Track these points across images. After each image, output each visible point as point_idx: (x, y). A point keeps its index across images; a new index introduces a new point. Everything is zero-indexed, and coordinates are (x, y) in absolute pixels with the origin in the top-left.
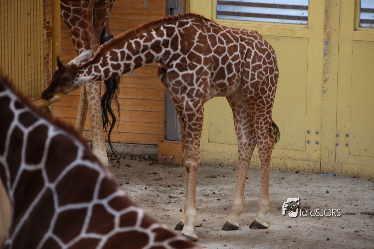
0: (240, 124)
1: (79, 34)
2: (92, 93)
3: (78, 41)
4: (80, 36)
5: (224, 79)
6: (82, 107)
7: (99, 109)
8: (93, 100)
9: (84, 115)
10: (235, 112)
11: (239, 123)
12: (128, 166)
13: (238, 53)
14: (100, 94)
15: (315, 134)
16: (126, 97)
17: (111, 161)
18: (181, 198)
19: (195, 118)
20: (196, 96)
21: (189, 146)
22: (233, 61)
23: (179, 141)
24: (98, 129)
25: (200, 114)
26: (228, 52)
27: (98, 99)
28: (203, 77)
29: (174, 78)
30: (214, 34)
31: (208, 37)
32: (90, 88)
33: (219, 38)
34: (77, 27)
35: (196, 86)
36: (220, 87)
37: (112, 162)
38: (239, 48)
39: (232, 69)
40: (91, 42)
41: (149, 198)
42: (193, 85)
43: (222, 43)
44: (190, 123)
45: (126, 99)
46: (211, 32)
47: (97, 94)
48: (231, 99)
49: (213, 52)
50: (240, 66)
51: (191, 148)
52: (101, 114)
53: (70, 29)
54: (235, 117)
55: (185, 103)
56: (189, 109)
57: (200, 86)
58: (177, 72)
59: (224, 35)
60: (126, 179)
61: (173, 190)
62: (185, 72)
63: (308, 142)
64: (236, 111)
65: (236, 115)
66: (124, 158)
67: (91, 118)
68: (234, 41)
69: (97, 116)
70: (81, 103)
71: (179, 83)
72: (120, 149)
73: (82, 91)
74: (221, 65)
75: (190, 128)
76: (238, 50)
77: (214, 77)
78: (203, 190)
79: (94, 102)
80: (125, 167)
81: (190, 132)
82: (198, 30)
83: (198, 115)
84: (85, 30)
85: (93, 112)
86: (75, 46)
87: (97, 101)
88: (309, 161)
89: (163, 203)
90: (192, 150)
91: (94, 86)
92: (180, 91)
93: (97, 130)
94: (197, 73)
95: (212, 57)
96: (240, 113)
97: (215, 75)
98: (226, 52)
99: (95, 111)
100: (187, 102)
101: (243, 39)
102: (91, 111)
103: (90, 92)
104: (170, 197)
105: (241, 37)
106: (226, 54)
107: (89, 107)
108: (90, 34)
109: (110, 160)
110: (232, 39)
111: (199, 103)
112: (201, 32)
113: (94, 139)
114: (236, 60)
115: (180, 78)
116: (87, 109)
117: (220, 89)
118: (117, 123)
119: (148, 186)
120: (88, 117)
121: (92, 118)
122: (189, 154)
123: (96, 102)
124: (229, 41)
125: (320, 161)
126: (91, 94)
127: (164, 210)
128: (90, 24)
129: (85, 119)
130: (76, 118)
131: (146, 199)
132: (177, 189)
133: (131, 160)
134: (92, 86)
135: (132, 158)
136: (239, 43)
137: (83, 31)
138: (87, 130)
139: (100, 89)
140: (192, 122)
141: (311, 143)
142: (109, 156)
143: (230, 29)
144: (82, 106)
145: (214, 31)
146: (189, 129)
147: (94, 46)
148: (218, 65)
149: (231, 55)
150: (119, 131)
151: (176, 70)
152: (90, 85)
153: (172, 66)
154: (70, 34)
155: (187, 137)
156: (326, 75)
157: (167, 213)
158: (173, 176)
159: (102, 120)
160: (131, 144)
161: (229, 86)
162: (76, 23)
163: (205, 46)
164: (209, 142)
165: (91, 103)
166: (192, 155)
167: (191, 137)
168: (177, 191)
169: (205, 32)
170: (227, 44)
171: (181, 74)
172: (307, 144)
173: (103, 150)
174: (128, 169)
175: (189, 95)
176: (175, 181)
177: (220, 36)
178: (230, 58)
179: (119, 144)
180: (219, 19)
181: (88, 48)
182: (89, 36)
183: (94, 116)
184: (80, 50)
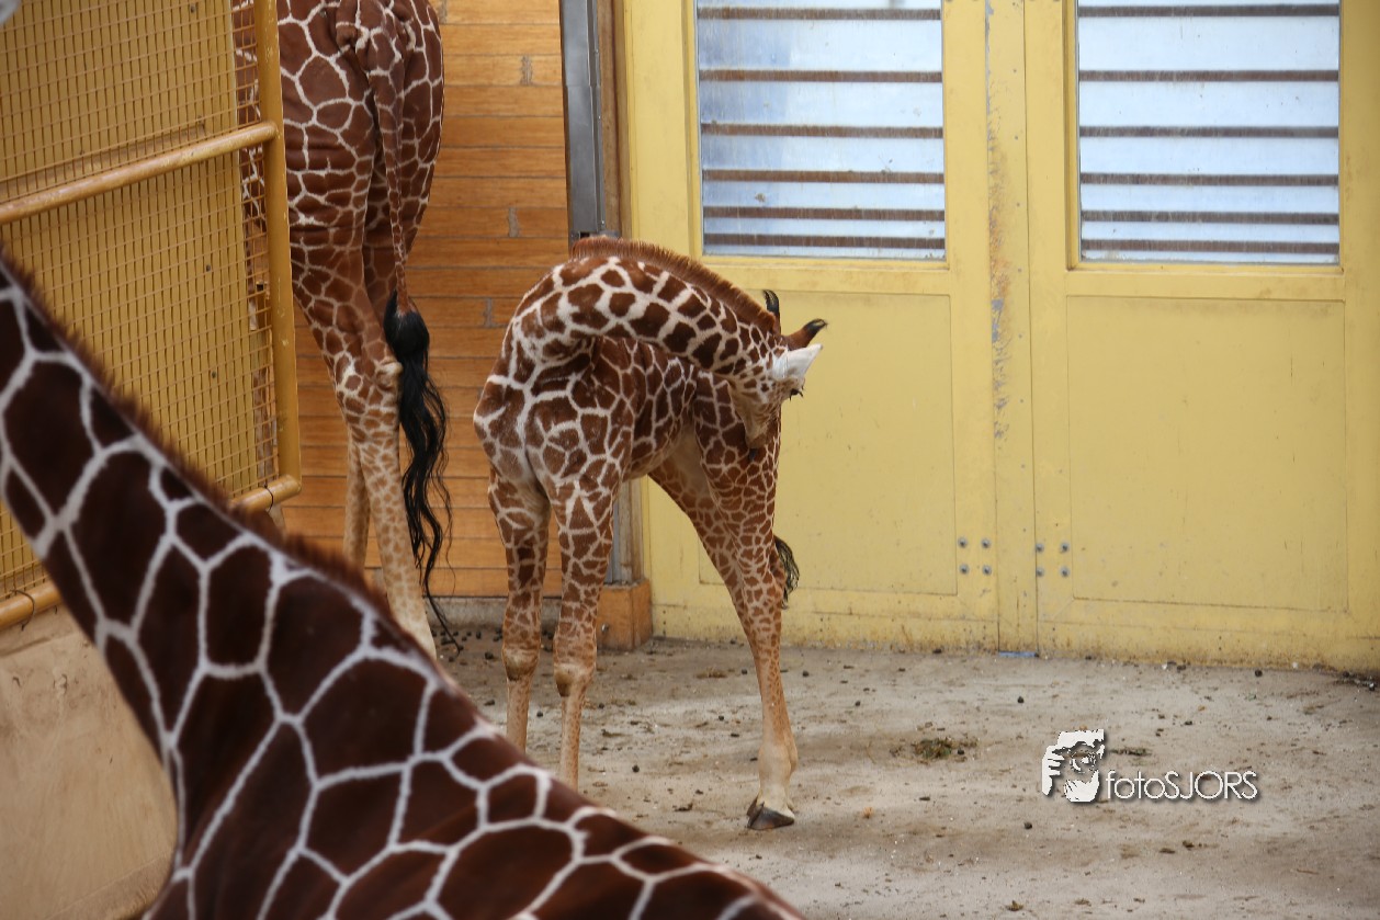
1: (331, 315)
2: (378, 469)
3: (328, 334)
4: (334, 322)
5: (648, 434)
6: (356, 509)
7: (399, 508)
8: (380, 487)
9: (361, 529)
10: (698, 519)
12: (489, 657)
14: (398, 470)
15: (980, 547)
16: (473, 475)
17: (441, 647)
18: (635, 735)
19: (594, 548)
20: (604, 484)
23: (621, 584)
24: (402, 562)
25: (607, 537)
28: (625, 428)
32: (372, 456)
34: (322, 297)
35: (608, 454)
37: (447, 649)
40: (364, 335)
41: (549, 739)
42: (604, 451)
44: (578, 562)
47: (390, 469)
48: (679, 489)
51: (575, 629)
52: (405, 523)
53: (305, 305)
55: (570, 504)
56: (581, 520)
57: (615, 454)
60: (485, 693)
61: (612, 717)
63: (964, 571)
64: (701, 518)
65: (703, 525)
66: (479, 637)
67: (378, 536)
69: (396, 530)
70: (351, 499)
72: (457, 613)
73: (354, 467)
74: (648, 396)
75: (577, 574)
78: (691, 713)
79: (384, 491)
80: (480, 660)
81: (577, 584)
83: (602, 539)
84: (347, 304)
85: (384, 518)
86: (321, 347)
87: (393, 489)
88: (969, 620)
89: (587, 752)
90: (578, 635)
93: (399, 565)
94: (615, 416)
99: (389, 517)
100: (578, 502)
102: (378, 516)
103: (371, 466)
104: (605, 734)
107: (372, 505)
108: (360, 313)
109: (439, 643)
111: (609, 504)
113: (393, 591)
116: (369, 510)
118: (445, 543)
119: (546, 709)
120: (372, 532)
121: (384, 536)
122: (570, 647)
123: (389, 493)
125: (996, 618)
126: (375, 473)
127: (590, 769)
128: (358, 287)
129: (366, 538)
130: (342, 537)
131: (541, 743)
132: (624, 713)
133: (496, 640)
135: (497, 636)
137: (339, 308)
139: (398, 455)
140: (585, 559)
141: (970, 574)
142: (438, 633)
144: (355, 505)
146: (573, 578)
147: (373, 343)
150: (452, 565)
152: (370, 447)
154: (307, 317)
155: (566, 598)
156: (1002, 389)
157: (598, 778)
158: (610, 678)
160: (491, 599)
162: (320, 287)
164: (701, 582)
165: (377, 495)
166: (580, 649)
167: (577, 597)
168: (622, 718)
171: (580, 412)
172: (961, 577)
173: (418, 618)
174: (491, 667)
175: (587, 481)
176: (616, 691)
179: (453, 600)
180: (711, 254)
181: (356, 349)
182: (356, 317)
183: (386, 529)
184: (337, 358)
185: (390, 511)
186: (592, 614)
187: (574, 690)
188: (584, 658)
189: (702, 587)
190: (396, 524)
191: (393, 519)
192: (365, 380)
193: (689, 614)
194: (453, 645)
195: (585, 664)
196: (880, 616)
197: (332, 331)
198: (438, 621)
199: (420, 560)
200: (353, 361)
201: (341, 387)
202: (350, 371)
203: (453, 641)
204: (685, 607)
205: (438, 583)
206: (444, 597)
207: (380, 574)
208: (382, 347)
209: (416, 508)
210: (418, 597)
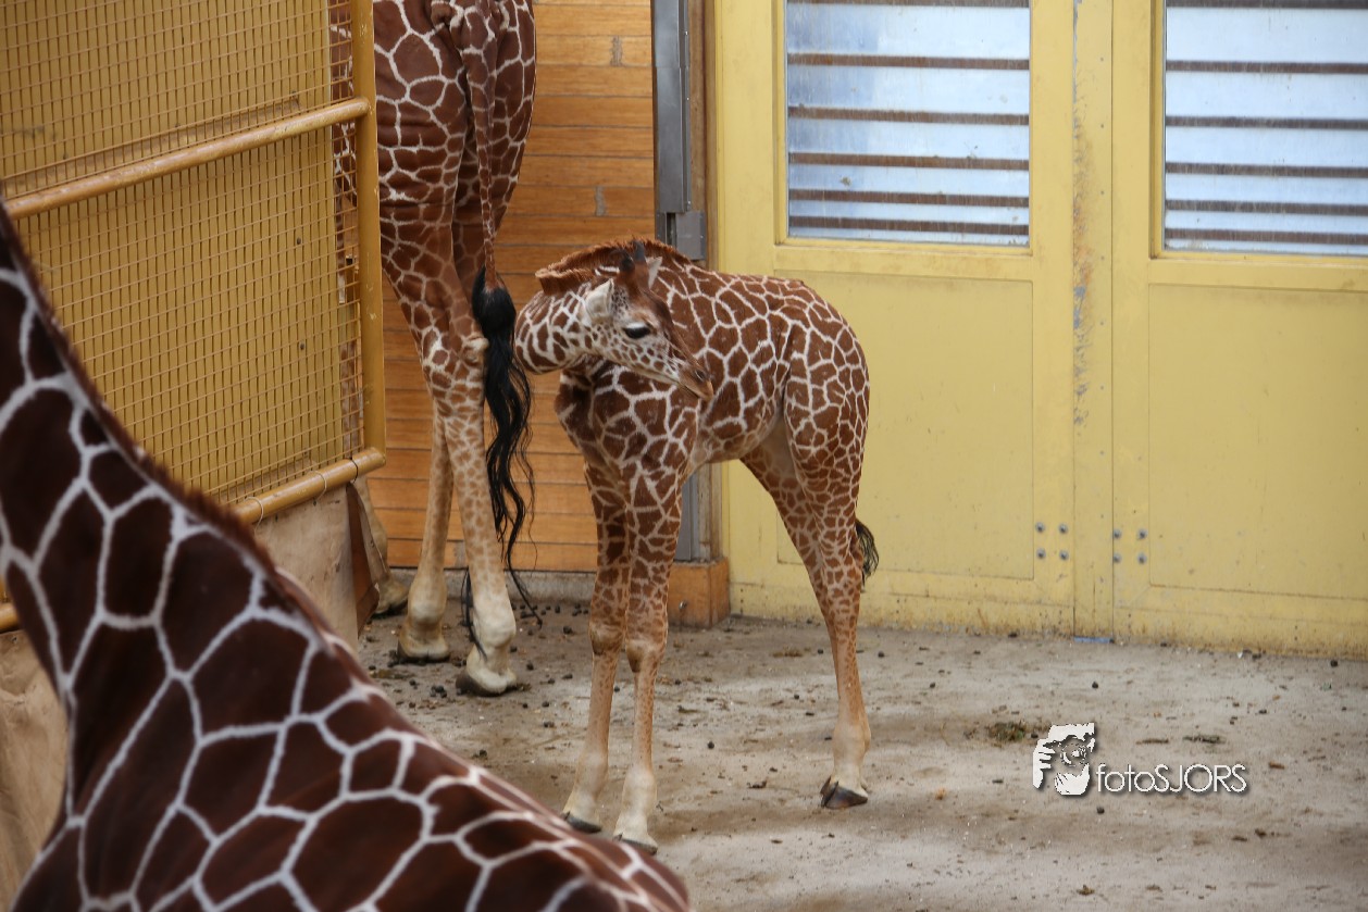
0: (802, 527)
1: (419, 290)
2: (462, 443)
3: (416, 309)
4: (423, 297)
5: (736, 414)
6: (440, 482)
7: (483, 483)
8: (465, 462)
9: (444, 502)
10: (781, 499)
11: (799, 525)
12: (568, 631)
13: (768, 342)
14: (483, 444)
15: (1058, 532)
16: (556, 451)
17: (522, 620)
18: (710, 712)
19: (658, 525)
20: (667, 463)
21: (639, 601)
22: (758, 366)
23: (699, 562)
24: (484, 535)
25: (672, 515)
26: (744, 343)
27: (478, 458)
28: (687, 409)
29: (613, 412)
30: (704, 295)
31: (692, 305)
32: (457, 430)
33: (717, 305)
34: (412, 272)
35: (669, 436)
36: (722, 437)
37: (526, 623)
38: (768, 328)
39: (756, 386)
40: (452, 311)
41: (626, 714)
42: (664, 432)
43: (726, 319)
44: (644, 539)
45: (556, 454)
46: (697, 291)
47: (475, 444)
48: (764, 469)
49: (707, 344)
50: (775, 377)
51: (644, 606)
52: (488, 498)
53: (395, 281)
54: (783, 511)
55: (634, 483)
56: (643, 498)
57: (678, 434)
58: (622, 396)
59: (727, 297)
60: (562, 667)
61: (688, 693)
62: (644, 396)
63: (1041, 556)
64: (784, 498)
65: (786, 505)
66: (558, 611)
67: (461, 509)
68: (754, 310)
69: (479, 504)
70: (435, 472)
71: (627, 425)
72: (539, 587)
73: (438, 441)
74: (727, 379)
75: (643, 550)
76: (769, 335)
77: (709, 410)
78: (767, 691)
79: (468, 465)
80: (559, 635)
81: (645, 562)
82: (668, 286)
83: (667, 517)
84: (435, 279)
85: (468, 492)
86: (409, 322)
87: (477, 464)
88: (1046, 604)
89: (663, 727)
90: (647, 611)
91: (467, 425)
92: (627, 447)
93: (482, 538)
94: (675, 398)
95: (705, 357)
96: (795, 498)
97: (711, 405)
98: (740, 343)
99: (472, 491)
100: (641, 480)
101: (775, 305)
103: (455, 440)
104: (681, 710)
105: (768, 298)
106: (740, 349)
107: (455, 479)
108: (448, 289)
109: (519, 616)
110: (749, 305)
111: (673, 483)
112: (677, 291)
113: (474, 564)
114: (765, 361)
115: (631, 412)
116: (452, 484)
117: (722, 442)
118: (527, 517)
119: (623, 684)
120: (455, 505)
121: (467, 510)
122: (640, 623)
123: (473, 467)
124: (743, 314)
125: (1072, 603)
126: (459, 446)
127: (665, 745)
128: (447, 263)
129: (450, 510)
130: (424, 510)
131: (618, 717)
132: (700, 690)
133: (575, 615)
134: (461, 426)
135: (576, 610)
136: (767, 315)
137: (428, 283)
138: (456, 541)
139: (483, 430)
140: (650, 536)
141: (1047, 558)
142: (518, 607)
143: (739, 279)
144: (439, 478)
145: (705, 288)
146: (640, 554)
147: (460, 318)
148: (722, 377)
149: (751, 349)
150: (534, 540)
151: (620, 389)
153: (608, 381)
154: (395, 290)
155: (634, 575)
156: (1082, 376)
157: (673, 754)
158: (686, 655)
159: (492, 514)
160: (573, 575)
161: (748, 430)
162: (410, 262)
163: (689, 328)
164: (779, 561)
165: (460, 469)
166: (649, 625)
167: (644, 574)
168: (698, 695)
169: (684, 293)
170: (740, 320)
171: (633, 399)
172: (1038, 562)
173: (499, 592)
174: (569, 641)
175: (649, 461)
176: (693, 668)
177: (719, 301)
178: (750, 357)
179: (534, 574)
180: (796, 237)
181: (444, 325)
182: (445, 293)
183: (469, 503)
184: (425, 332)
185: (473, 485)
186: (662, 590)
187: (645, 665)
188: (653, 634)
189: (780, 565)
190: (479, 498)
191: (476, 493)
192: (452, 355)
193: (766, 593)
194: (535, 619)
195: (655, 640)
196: (957, 599)
197: (421, 306)
198: (520, 597)
199: (502, 534)
200: (440, 336)
201: (428, 362)
202: (437, 346)
203: (534, 615)
204: (762, 587)
205: (521, 557)
206: (525, 571)
207: (462, 547)
208: (469, 322)
209: (499, 481)
210: (500, 571)
